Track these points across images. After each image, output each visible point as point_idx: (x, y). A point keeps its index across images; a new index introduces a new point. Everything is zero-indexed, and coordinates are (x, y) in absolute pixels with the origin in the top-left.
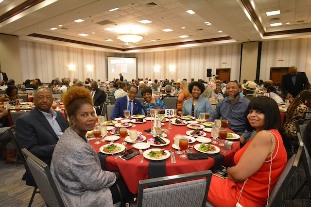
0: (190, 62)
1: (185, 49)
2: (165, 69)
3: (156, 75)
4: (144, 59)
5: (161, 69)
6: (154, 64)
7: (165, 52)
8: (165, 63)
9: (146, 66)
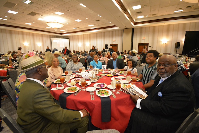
0: (97, 41)
1: (94, 34)
2: (84, 45)
3: (80, 48)
4: (73, 39)
5: (82, 45)
6: (78, 42)
7: (84, 35)
8: (84, 41)
9: (74, 43)
